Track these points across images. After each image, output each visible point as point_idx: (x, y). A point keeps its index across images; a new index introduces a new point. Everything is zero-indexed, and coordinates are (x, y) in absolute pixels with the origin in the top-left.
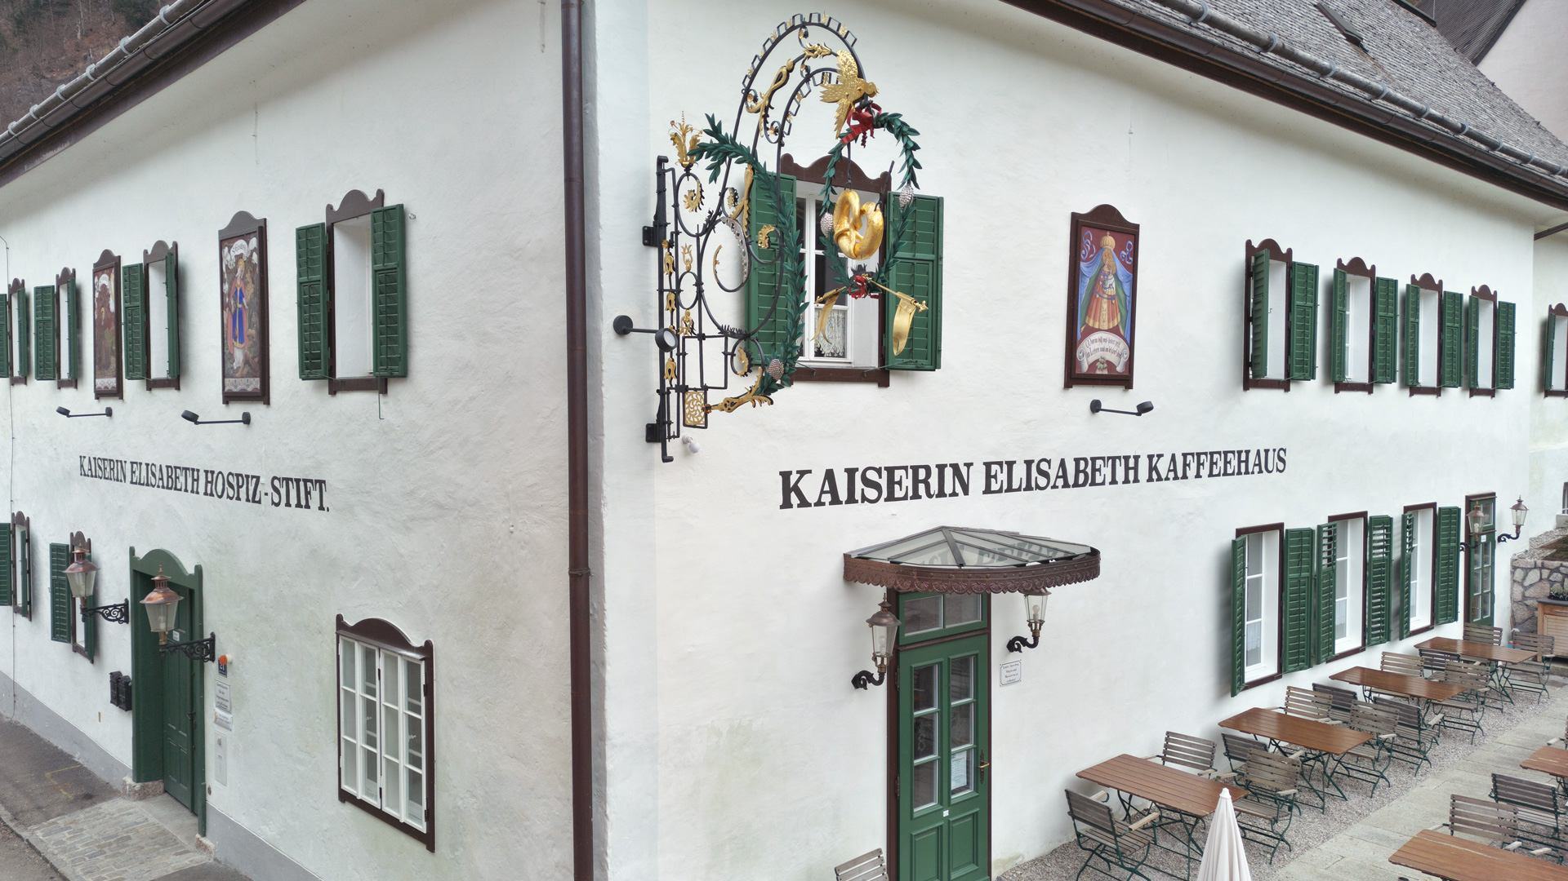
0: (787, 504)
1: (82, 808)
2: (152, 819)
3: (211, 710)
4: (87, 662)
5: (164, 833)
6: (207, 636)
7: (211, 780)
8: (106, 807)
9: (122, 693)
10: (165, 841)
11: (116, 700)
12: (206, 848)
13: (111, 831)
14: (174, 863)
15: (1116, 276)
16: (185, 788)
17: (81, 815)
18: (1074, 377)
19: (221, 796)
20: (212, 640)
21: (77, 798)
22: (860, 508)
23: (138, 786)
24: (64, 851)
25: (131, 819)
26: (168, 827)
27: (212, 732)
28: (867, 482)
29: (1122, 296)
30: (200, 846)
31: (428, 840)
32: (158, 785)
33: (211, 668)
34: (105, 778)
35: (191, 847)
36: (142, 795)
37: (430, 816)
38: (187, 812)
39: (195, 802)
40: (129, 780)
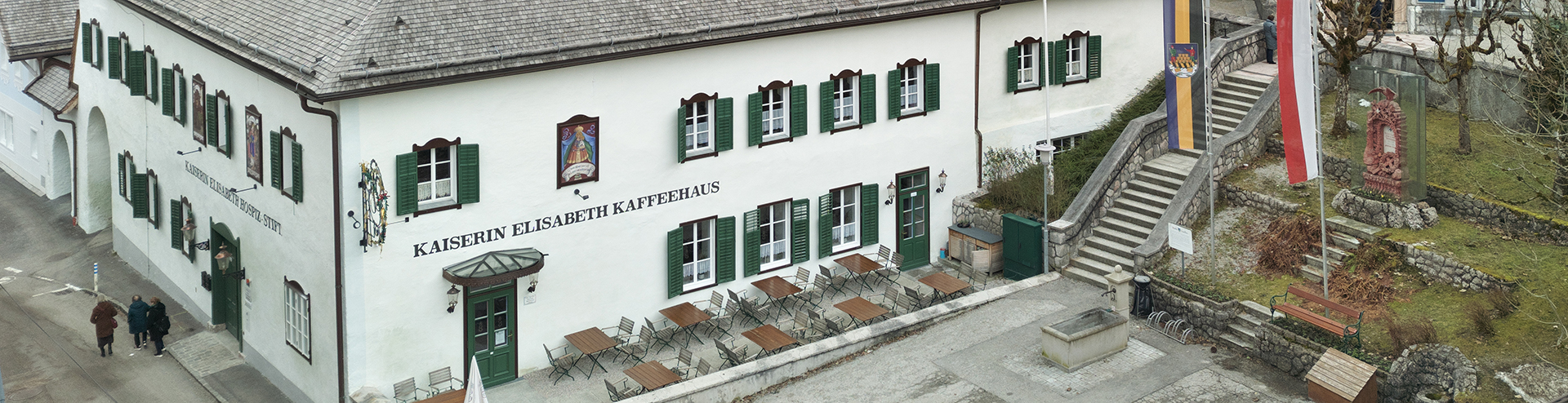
0: (417, 255)
1: (190, 336)
2: (220, 343)
3: (244, 300)
4: (189, 261)
5: (226, 350)
6: (242, 269)
7: (244, 328)
8: (200, 335)
9: (207, 282)
10: (226, 353)
11: (204, 284)
12: (242, 357)
13: (203, 348)
14: (229, 363)
15: (585, 141)
16: (235, 328)
17: (189, 340)
18: (561, 183)
19: (247, 337)
20: (244, 270)
21: (187, 330)
22: (449, 252)
23: (214, 326)
24: (184, 357)
25: (212, 342)
26: (228, 347)
27: (244, 309)
28: (452, 242)
29: (589, 147)
30: (240, 356)
31: (310, 360)
32: (223, 326)
33: (244, 282)
34: (199, 320)
35: (236, 356)
36: (216, 331)
37: (310, 352)
38: (235, 339)
39: (239, 335)
40: (210, 323)
